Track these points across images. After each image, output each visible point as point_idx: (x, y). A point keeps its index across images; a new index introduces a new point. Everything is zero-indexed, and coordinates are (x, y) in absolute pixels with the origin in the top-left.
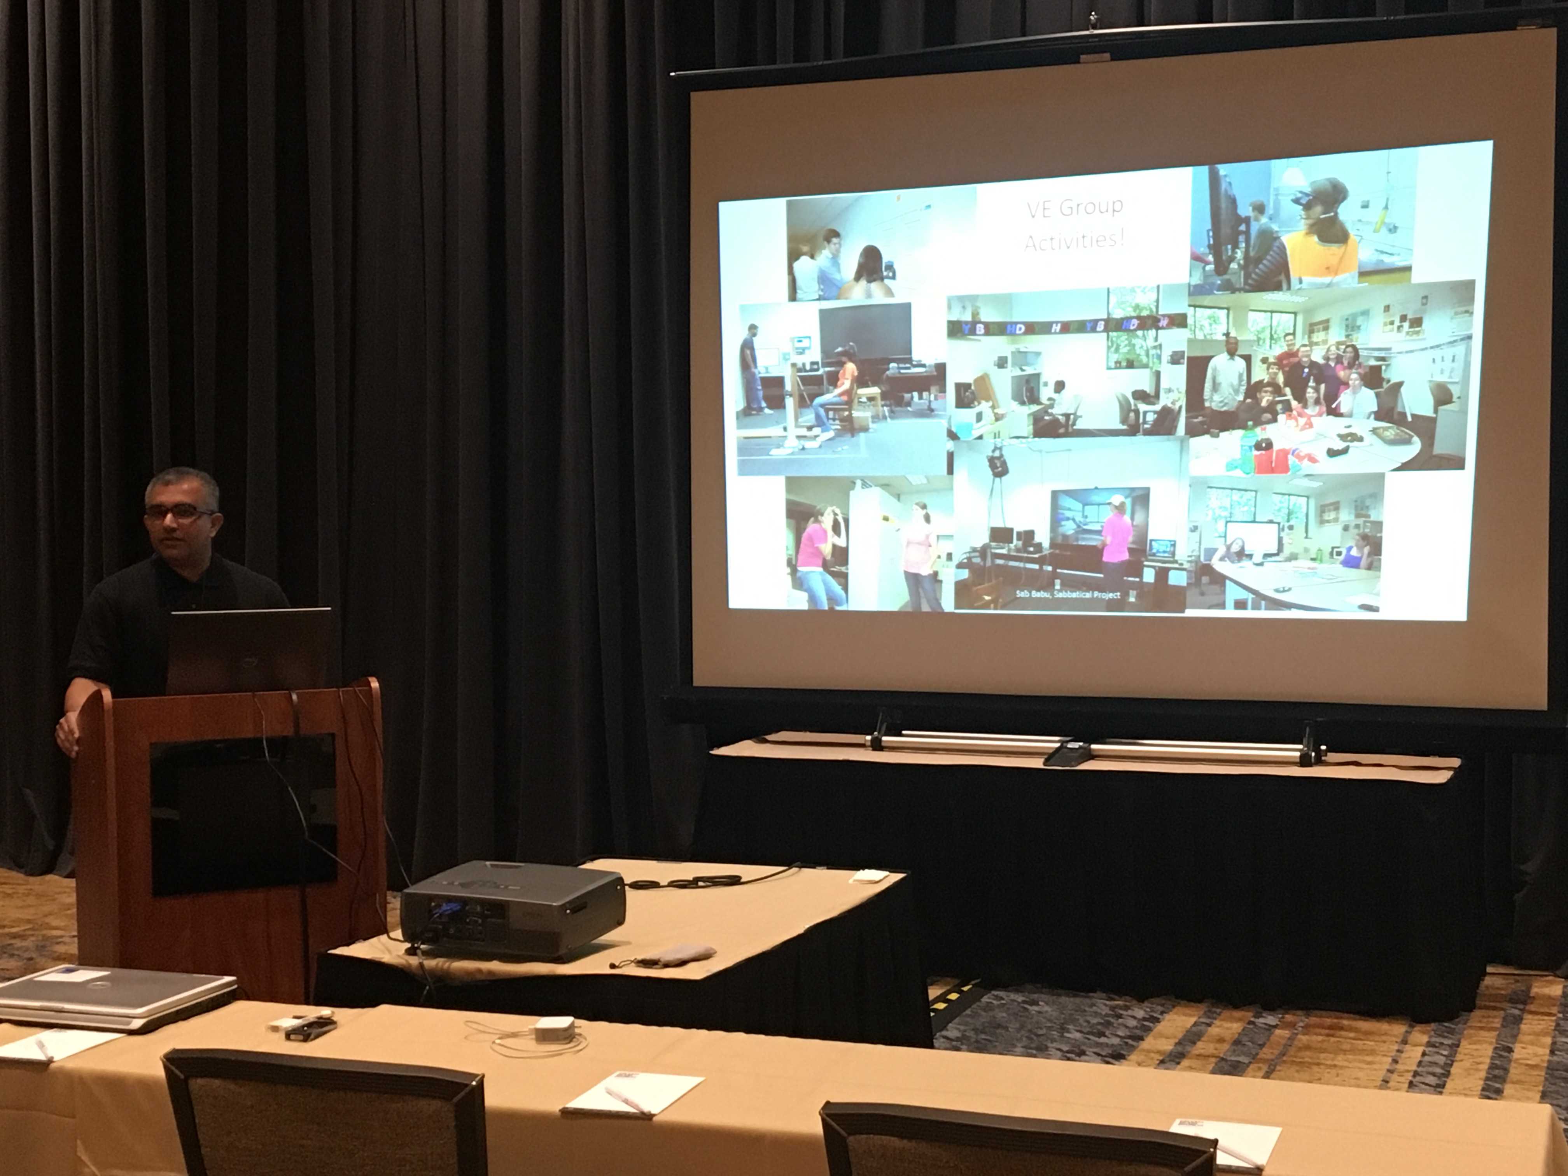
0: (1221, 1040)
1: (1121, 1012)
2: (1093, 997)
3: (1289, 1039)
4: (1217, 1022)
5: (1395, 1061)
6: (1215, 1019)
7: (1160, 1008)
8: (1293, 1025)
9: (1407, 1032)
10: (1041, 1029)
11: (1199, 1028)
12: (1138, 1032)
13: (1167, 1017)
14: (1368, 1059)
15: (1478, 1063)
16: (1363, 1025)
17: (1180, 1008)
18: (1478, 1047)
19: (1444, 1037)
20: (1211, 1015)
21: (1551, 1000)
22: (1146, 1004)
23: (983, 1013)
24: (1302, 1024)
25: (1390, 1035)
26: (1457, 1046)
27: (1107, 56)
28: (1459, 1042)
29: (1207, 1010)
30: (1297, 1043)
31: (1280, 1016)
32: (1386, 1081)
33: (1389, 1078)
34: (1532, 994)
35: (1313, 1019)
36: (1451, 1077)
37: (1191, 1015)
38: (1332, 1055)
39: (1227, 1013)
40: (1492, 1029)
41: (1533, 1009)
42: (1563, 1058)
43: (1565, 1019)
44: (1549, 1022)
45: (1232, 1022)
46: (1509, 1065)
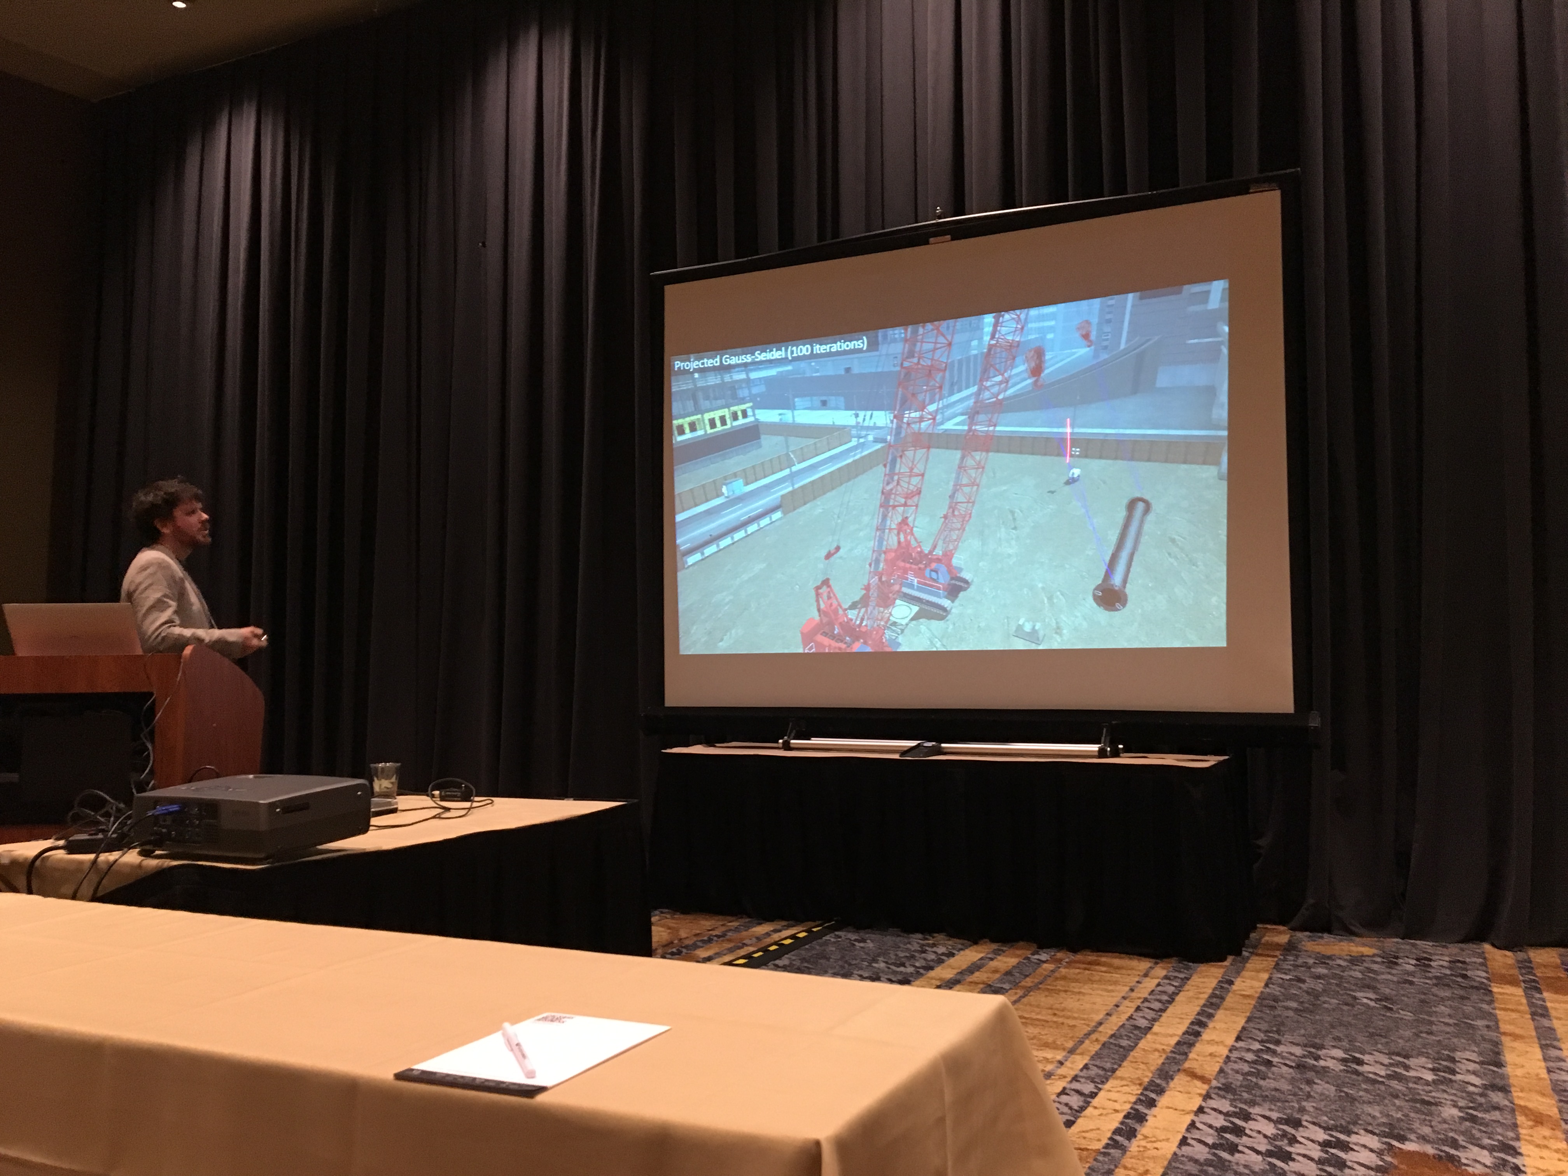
0: (996, 971)
1: (927, 948)
2: (912, 937)
3: (1052, 971)
4: (999, 958)
5: (1132, 990)
6: (999, 955)
7: (960, 946)
8: (1060, 961)
9: (1151, 968)
10: (856, 960)
11: (983, 961)
12: (931, 964)
13: (962, 952)
14: (1110, 988)
15: (1201, 993)
16: (1117, 962)
17: (975, 946)
18: (1206, 980)
19: (1180, 972)
20: (997, 952)
21: (1277, 946)
22: (950, 943)
23: (818, 947)
24: (1067, 960)
25: (1136, 970)
26: (1188, 979)
27: (949, 237)
28: (1191, 976)
29: (996, 947)
30: (1057, 974)
31: (1053, 954)
32: (1117, 1006)
33: (1121, 1003)
34: (1263, 941)
35: (1079, 957)
36: (1174, 1004)
37: (981, 952)
38: (1081, 985)
39: (1011, 951)
40: (1221, 967)
41: (1260, 951)
42: (1275, 990)
43: (1285, 960)
44: (1270, 962)
45: (1012, 958)
46: (1227, 995)
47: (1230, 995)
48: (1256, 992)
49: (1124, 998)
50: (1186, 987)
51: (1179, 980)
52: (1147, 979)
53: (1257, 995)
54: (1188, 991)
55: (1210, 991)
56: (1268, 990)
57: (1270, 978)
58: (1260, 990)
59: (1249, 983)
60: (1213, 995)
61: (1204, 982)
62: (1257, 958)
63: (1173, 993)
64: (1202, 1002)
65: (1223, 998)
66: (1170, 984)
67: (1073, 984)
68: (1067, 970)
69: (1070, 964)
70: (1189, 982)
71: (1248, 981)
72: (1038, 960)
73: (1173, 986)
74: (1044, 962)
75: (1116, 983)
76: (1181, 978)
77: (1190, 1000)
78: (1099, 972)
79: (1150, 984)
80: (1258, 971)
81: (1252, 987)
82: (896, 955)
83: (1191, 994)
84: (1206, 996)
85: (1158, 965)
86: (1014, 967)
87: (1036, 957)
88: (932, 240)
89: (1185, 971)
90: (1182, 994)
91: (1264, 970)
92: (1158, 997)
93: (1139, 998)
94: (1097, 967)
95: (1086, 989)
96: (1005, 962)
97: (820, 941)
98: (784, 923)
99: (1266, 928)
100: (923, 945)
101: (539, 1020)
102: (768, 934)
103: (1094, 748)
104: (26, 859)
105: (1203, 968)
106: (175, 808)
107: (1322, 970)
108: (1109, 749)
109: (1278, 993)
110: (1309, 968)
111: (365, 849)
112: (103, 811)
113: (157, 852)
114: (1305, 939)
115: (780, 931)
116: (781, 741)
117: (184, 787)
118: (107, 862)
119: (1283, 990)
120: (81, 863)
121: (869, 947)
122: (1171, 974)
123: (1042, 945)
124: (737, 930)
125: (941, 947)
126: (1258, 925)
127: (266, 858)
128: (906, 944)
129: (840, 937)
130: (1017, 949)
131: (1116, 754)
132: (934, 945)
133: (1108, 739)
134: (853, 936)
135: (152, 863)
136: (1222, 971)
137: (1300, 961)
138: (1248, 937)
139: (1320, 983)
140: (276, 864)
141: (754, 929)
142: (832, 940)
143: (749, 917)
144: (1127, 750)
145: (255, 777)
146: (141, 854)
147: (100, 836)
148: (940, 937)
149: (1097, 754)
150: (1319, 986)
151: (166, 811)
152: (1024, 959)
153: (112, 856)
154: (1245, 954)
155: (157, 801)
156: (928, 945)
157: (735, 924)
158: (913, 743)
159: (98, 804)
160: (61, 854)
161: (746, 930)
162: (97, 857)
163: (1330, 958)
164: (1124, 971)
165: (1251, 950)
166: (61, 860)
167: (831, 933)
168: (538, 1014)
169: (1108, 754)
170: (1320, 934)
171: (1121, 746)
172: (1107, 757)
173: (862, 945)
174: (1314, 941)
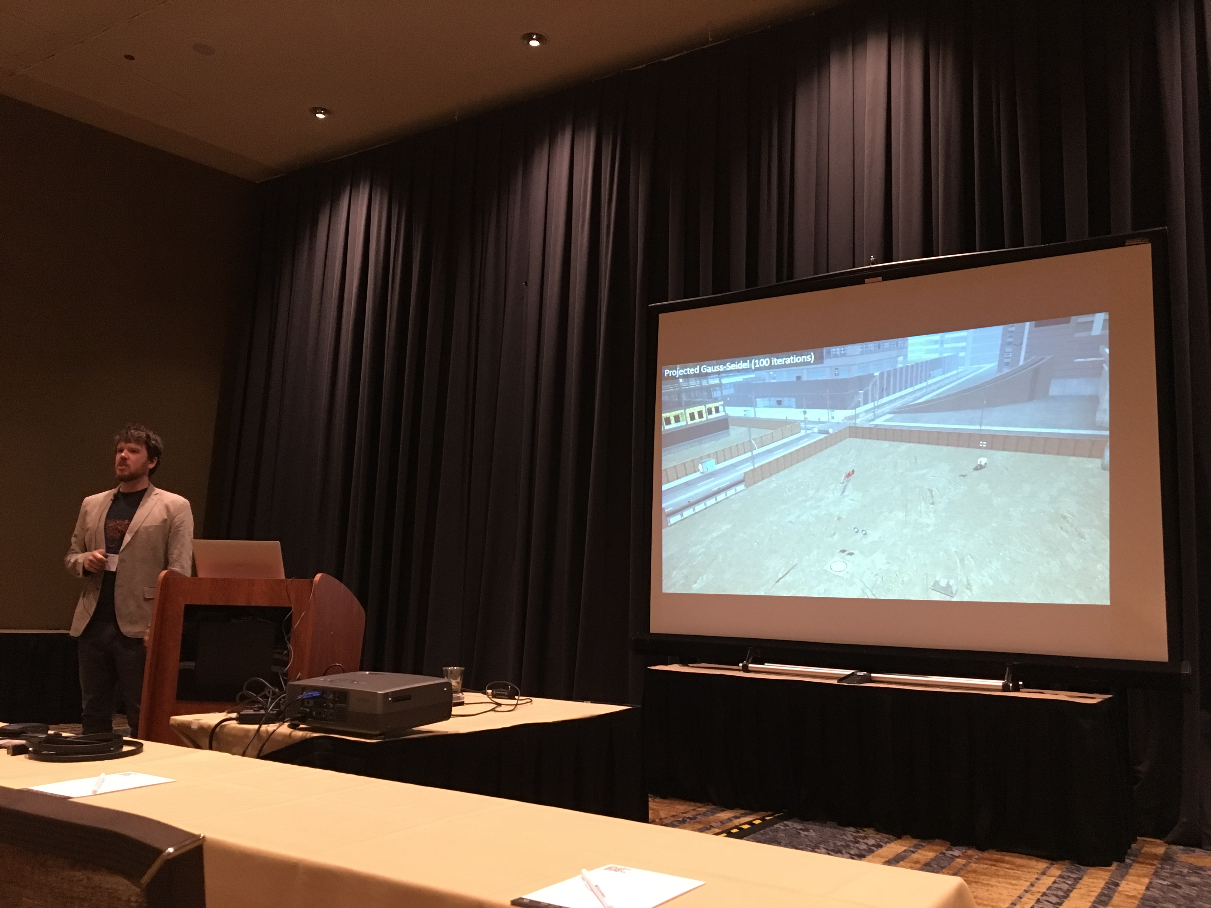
0: (917, 862)
1: (860, 840)
2: (846, 830)
3: (964, 865)
4: (919, 851)
5: (1032, 885)
6: (920, 849)
7: (886, 840)
8: (970, 857)
9: (1047, 867)
11: (906, 853)
12: (864, 853)
13: (888, 845)
14: (1014, 882)
15: (1092, 891)
16: (1019, 861)
17: (899, 841)
18: (1095, 881)
19: (1072, 872)
20: (918, 847)
21: (1155, 857)
22: (878, 836)
23: (770, 833)
24: (976, 857)
25: (1034, 868)
26: (1080, 879)
27: (880, 278)
28: (1083, 877)
29: (916, 843)
30: (969, 868)
31: (964, 851)
32: (1020, 897)
33: (1024, 895)
34: (1143, 851)
35: (986, 855)
36: (1068, 899)
37: (904, 846)
38: (990, 878)
39: (929, 846)
40: (1109, 871)
41: (1141, 860)
42: (1156, 893)
43: (1162, 868)
44: (1150, 870)
45: (930, 852)
46: (1114, 895)
47: (1116, 894)
48: (1139, 894)
49: (1026, 891)
50: (1078, 886)
51: (1072, 880)
52: (1045, 877)
53: (1140, 896)
54: (1080, 889)
55: (1099, 890)
56: (1149, 893)
57: (1150, 883)
58: (1142, 892)
59: (1132, 885)
60: (1101, 894)
61: (1093, 883)
62: (1137, 865)
63: (1068, 890)
64: (1092, 899)
65: (1110, 897)
66: (1065, 882)
67: (983, 877)
68: (977, 865)
69: (978, 861)
70: (1081, 881)
71: (1132, 884)
72: (952, 855)
73: (1067, 884)
74: (958, 857)
75: (1018, 878)
76: (1074, 878)
77: (1082, 897)
78: (1003, 869)
79: (1047, 881)
80: (1139, 876)
81: (1135, 889)
82: (835, 844)
83: (1083, 891)
84: (1096, 894)
85: (1054, 866)
86: (931, 859)
87: (950, 852)
88: (866, 280)
89: (1078, 872)
90: (1075, 891)
91: (1145, 876)
92: (1055, 892)
93: (1039, 892)
94: (1002, 864)
95: (993, 881)
96: (925, 855)
97: (771, 828)
98: (743, 812)
99: (1145, 841)
100: (856, 837)
101: (606, 869)
102: (730, 820)
103: (999, 683)
104: (209, 726)
105: (1092, 870)
106: (316, 694)
107: (1194, 879)
108: (1011, 685)
109: (1158, 896)
110: (1184, 876)
111: (447, 732)
112: (263, 693)
113: (301, 726)
114: (1179, 852)
115: (739, 818)
116: (741, 665)
117: (321, 679)
118: (267, 731)
119: (1162, 894)
120: (248, 731)
121: (812, 836)
122: (1064, 873)
123: (955, 843)
124: (705, 814)
125: (870, 839)
126: (1138, 838)
127: (379, 735)
128: (842, 835)
129: (788, 826)
130: (933, 845)
131: (1017, 689)
132: (865, 838)
133: (1011, 675)
134: (798, 826)
135: (300, 734)
136: (1109, 874)
137: (1176, 870)
138: (1130, 847)
139: (1194, 889)
140: (387, 740)
141: (718, 815)
142: (782, 828)
143: (714, 804)
144: (1025, 686)
145: (369, 673)
146: (289, 726)
147: (262, 712)
148: (870, 831)
149: (1001, 688)
150: (1193, 892)
151: (311, 696)
152: (940, 854)
153: (271, 727)
154: (1128, 861)
155: (304, 688)
156: (860, 837)
157: (704, 810)
158: (848, 672)
159: (259, 688)
160: (234, 724)
161: (712, 815)
162: (260, 728)
163: (1201, 868)
164: (1025, 869)
165: (1133, 858)
166: (234, 728)
167: (780, 822)
168: (604, 865)
169: (1011, 689)
170: (1192, 849)
171: (1021, 683)
172: (1010, 691)
173: (806, 833)
174: (1188, 854)
